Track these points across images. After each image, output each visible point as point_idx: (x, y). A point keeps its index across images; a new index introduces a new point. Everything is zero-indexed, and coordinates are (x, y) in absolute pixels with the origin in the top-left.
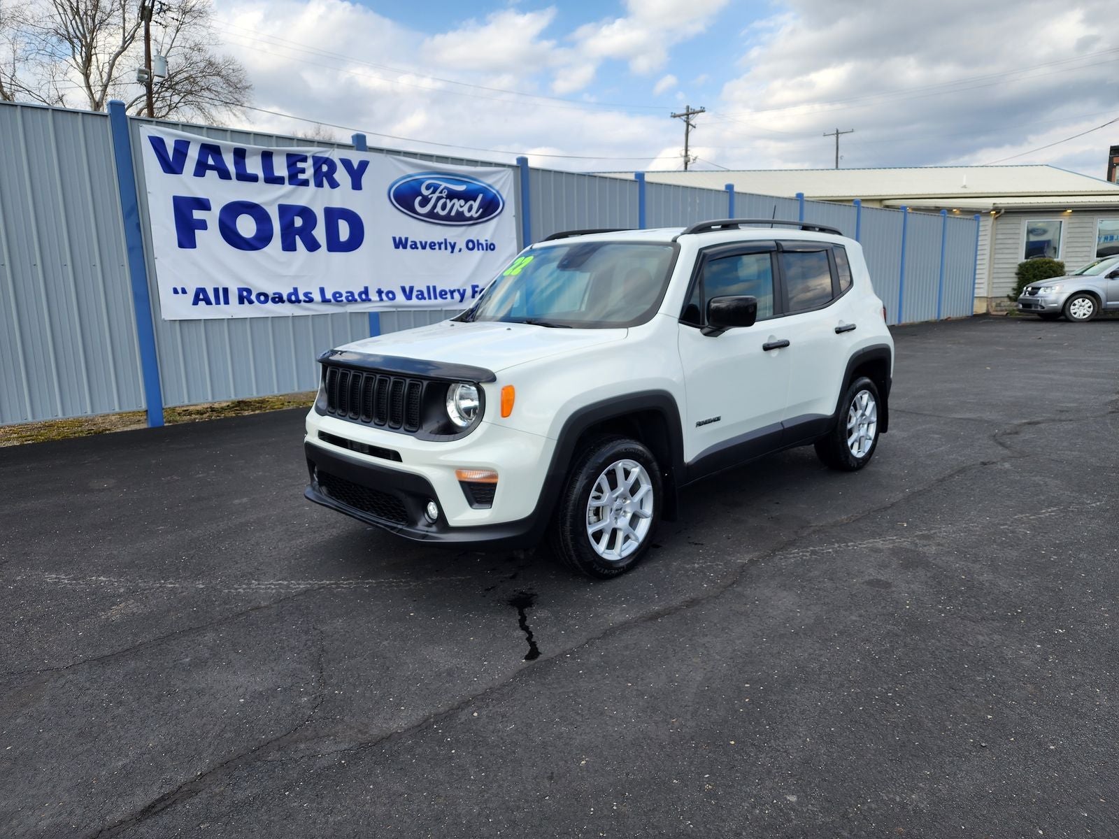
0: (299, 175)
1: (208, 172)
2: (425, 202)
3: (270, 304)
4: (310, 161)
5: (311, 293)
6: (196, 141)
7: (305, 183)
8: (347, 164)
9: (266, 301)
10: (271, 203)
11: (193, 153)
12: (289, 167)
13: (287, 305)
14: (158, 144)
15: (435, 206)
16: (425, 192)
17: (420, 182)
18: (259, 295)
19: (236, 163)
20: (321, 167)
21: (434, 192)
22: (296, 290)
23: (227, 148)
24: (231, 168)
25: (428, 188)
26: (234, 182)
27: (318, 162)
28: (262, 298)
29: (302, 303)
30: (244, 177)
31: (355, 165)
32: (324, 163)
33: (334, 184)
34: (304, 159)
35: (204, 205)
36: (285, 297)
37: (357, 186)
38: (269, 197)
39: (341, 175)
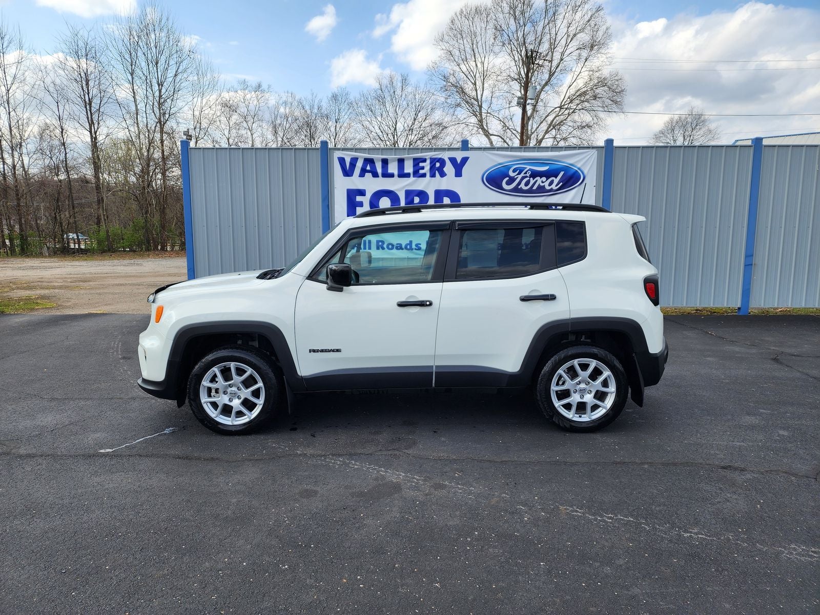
0: (420, 171)
1: (367, 174)
2: (512, 180)
3: (394, 251)
4: (428, 161)
5: (420, 244)
6: (361, 157)
7: (424, 175)
8: (453, 160)
9: (392, 249)
10: (400, 190)
11: (359, 164)
12: (414, 166)
13: (405, 251)
14: (342, 161)
15: (519, 183)
16: (511, 174)
17: (508, 168)
18: (389, 244)
19: (383, 167)
20: (435, 164)
21: (519, 174)
22: (411, 242)
23: (378, 159)
24: (379, 170)
25: (514, 171)
26: (381, 179)
27: (433, 161)
28: (390, 247)
29: (414, 250)
30: (386, 175)
31: (459, 161)
32: (437, 162)
33: (443, 174)
34: (424, 161)
35: (362, 193)
36: (403, 246)
37: (458, 174)
38: (399, 186)
39: (449, 169)
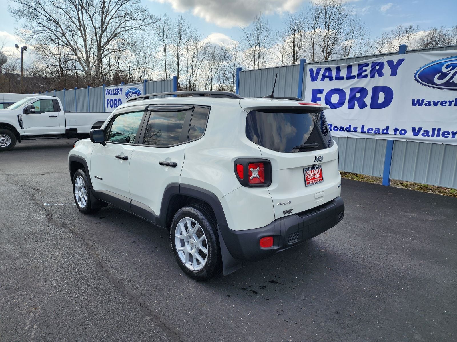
0: (363, 73)
1: (326, 79)
2: (444, 75)
3: (339, 132)
4: (370, 66)
5: (357, 128)
6: (323, 67)
7: (366, 76)
8: (390, 63)
9: (337, 130)
10: (347, 88)
11: (322, 72)
12: (359, 70)
13: (346, 132)
14: (311, 71)
15: (452, 78)
16: (444, 70)
17: (441, 65)
18: (335, 127)
19: (337, 73)
20: (375, 67)
21: (452, 69)
22: (350, 126)
23: (333, 67)
24: (334, 75)
25: (447, 67)
26: (334, 81)
27: (374, 65)
28: (336, 129)
29: (352, 132)
30: (339, 78)
31: (395, 63)
32: (377, 65)
33: (381, 74)
34: (367, 65)
35: (321, 91)
36: (345, 129)
37: (394, 73)
38: (346, 85)
39: (387, 70)
